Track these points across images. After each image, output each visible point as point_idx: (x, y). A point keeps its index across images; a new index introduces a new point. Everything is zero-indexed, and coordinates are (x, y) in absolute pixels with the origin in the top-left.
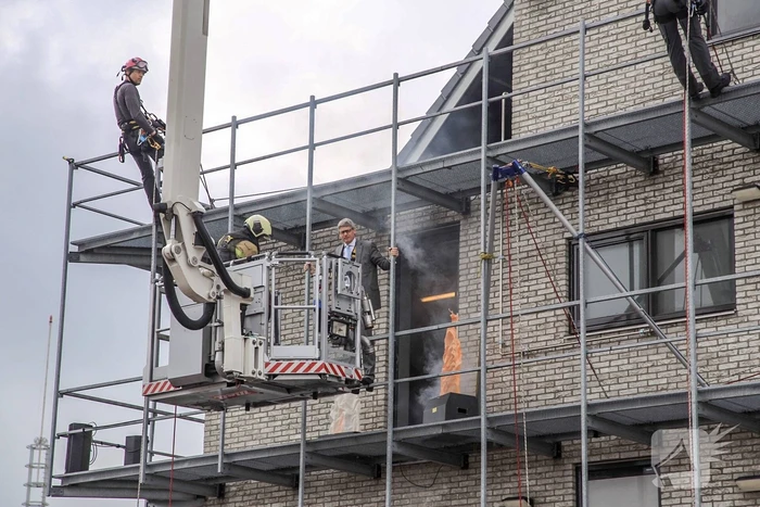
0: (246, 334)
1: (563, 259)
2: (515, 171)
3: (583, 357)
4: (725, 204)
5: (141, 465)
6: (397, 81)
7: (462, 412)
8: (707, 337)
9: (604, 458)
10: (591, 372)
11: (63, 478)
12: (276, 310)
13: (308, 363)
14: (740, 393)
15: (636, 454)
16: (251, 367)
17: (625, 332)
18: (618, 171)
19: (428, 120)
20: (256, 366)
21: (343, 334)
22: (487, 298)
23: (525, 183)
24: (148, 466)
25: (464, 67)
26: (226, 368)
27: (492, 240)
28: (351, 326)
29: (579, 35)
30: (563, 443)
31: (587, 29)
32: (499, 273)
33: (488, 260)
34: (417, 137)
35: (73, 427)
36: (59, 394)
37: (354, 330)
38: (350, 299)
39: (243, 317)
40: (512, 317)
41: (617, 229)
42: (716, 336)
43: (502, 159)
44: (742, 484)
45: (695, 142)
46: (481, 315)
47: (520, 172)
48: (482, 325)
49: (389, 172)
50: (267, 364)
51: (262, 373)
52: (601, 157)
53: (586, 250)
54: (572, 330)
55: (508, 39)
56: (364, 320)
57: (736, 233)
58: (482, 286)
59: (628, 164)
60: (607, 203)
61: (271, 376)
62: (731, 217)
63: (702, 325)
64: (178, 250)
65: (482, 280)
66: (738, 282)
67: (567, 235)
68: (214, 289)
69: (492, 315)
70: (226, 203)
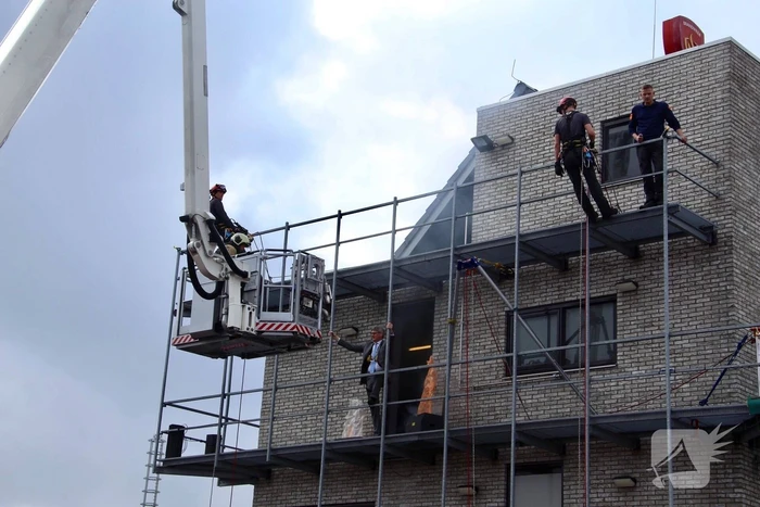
0: (244, 302)
1: (503, 325)
2: (472, 265)
3: (514, 392)
4: (611, 293)
5: (216, 454)
6: (396, 202)
7: (432, 427)
8: (597, 381)
9: (526, 460)
10: (519, 402)
11: (164, 461)
12: (265, 288)
13: (285, 324)
14: (618, 420)
15: (547, 459)
16: (246, 325)
17: (542, 375)
18: (542, 267)
19: (418, 228)
20: (250, 325)
21: (310, 306)
22: (451, 349)
23: (479, 272)
24: (220, 455)
25: (441, 194)
26: (229, 325)
27: (456, 310)
28: (316, 302)
29: (518, 177)
30: (500, 450)
31: (522, 173)
32: (460, 333)
33: (453, 324)
34: (409, 241)
35: (172, 427)
36: (164, 405)
37: (318, 305)
38: (316, 283)
39: (242, 292)
40: (467, 363)
41: (540, 306)
42: (603, 381)
43: (465, 256)
44: (617, 481)
45: (592, 250)
46: (446, 361)
47: (476, 266)
48: (447, 367)
49: (388, 262)
50: (257, 324)
51: (253, 329)
52: (530, 257)
53: (518, 319)
54: (508, 373)
55: (471, 178)
56: (325, 299)
57: (619, 312)
58: (448, 341)
59: (549, 263)
60: (533, 289)
61: (259, 332)
62: (615, 301)
63: (595, 373)
64: (198, 246)
65: (448, 338)
66: (619, 345)
67: (506, 309)
68: (224, 271)
69: (454, 360)
70: (280, 280)
